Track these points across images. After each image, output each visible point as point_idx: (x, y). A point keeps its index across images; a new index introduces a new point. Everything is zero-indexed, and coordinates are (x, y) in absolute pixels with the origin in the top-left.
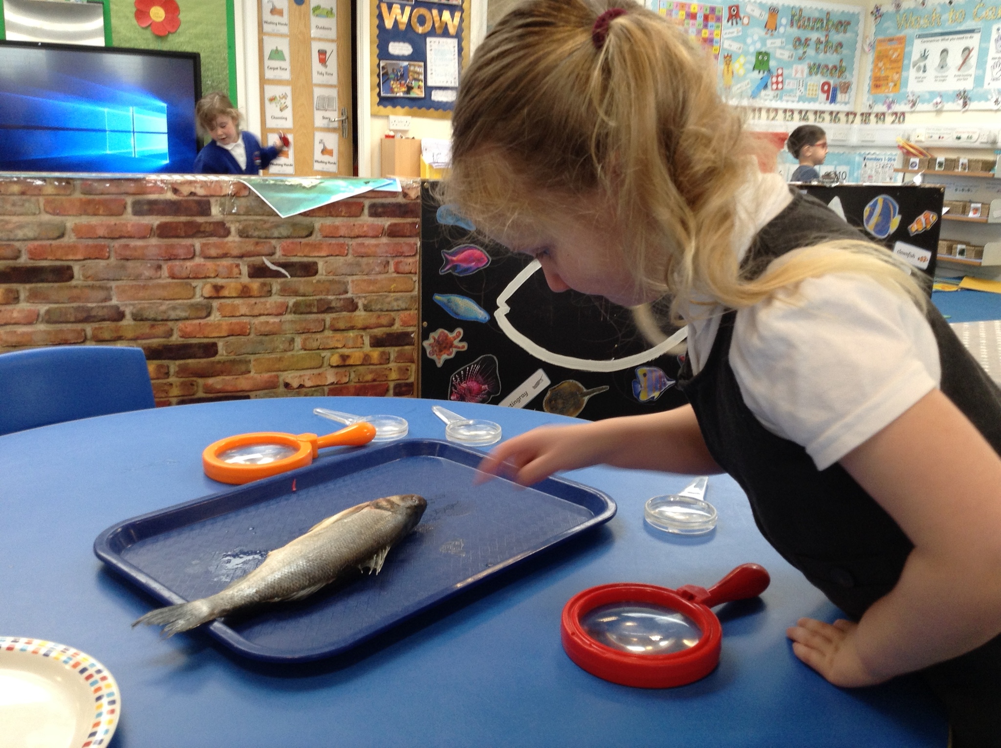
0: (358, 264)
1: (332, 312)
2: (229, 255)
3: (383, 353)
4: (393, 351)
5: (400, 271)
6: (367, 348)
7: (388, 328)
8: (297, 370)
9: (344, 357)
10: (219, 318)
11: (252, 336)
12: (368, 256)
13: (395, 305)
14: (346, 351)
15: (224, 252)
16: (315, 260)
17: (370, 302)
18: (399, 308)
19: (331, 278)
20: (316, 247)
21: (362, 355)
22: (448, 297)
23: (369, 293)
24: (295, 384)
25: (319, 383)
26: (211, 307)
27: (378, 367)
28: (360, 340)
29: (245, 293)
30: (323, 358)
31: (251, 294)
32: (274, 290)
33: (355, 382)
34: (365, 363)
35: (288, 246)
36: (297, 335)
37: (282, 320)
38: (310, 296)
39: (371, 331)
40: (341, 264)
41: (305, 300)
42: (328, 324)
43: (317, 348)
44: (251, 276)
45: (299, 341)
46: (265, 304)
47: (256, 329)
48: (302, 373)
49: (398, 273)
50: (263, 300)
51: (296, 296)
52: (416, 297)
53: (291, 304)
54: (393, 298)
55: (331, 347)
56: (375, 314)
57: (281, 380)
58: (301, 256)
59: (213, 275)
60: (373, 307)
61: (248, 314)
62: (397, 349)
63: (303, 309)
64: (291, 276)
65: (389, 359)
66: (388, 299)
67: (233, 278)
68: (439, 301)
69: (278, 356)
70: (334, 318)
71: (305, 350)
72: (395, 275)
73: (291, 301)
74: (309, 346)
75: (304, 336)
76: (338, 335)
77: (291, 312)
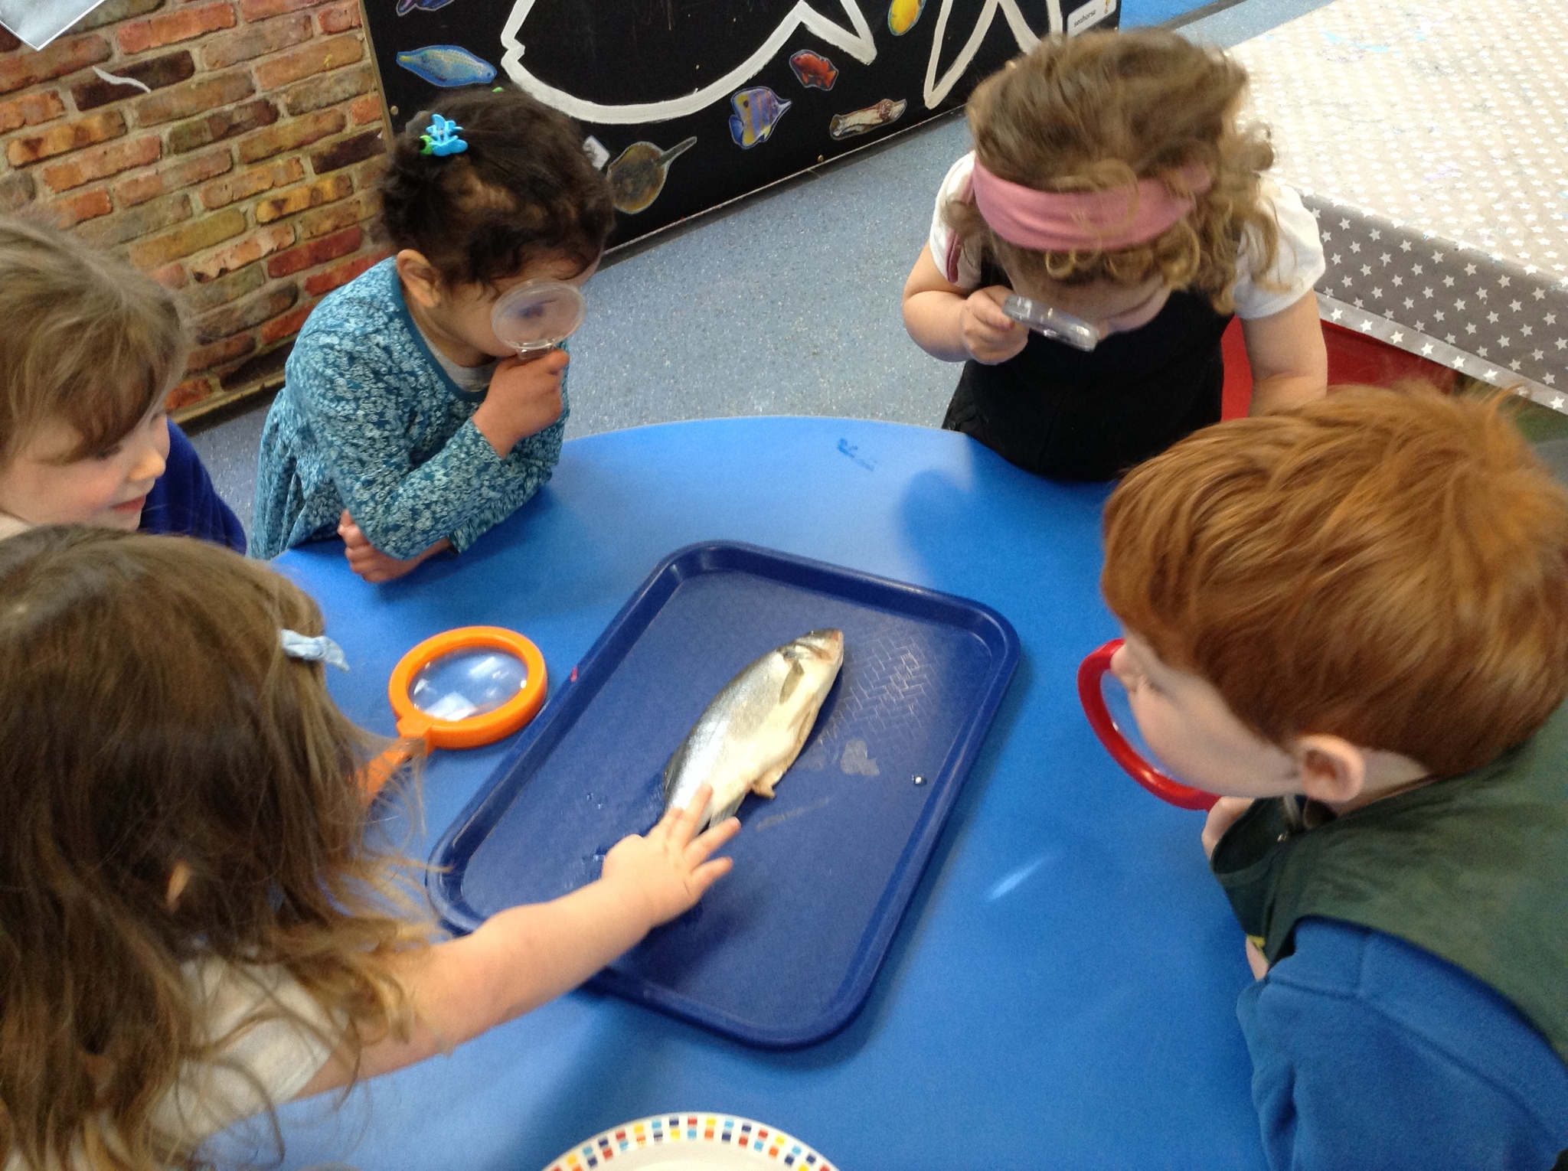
0: (260, 36)
1: (239, 133)
2: (32, 80)
3: (339, 179)
4: (354, 171)
5: (332, 30)
6: (312, 178)
7: (336, 135)
8: (208, 247)
9: (278, 204)
10: (54, 196)
11: (118, 211)
12: (272, 16)
13: (338, 91)
14: (278, 193)
15: (24, 76)
16: (184, 47)
17: (297, 96)
18: (347, 96)
19: (219, 72)
20: (179, 22)
21: (306, 192)
22: (423, 53)
23: (292, 81)
24: (212, 271)
25: (251, 258)
26: (33, 181)
27: (337, 204)
28: (296, 168)
29: (81, 140)
30: (245, 214)
31: (92, 139)
32: (130, 122)
33: (309, 239)
34: (314, 203)
35: (130, 35)
36: (190, 188)
37: (160, 170)
38: (194, 115)
39: (310, 147)
40: (230, 43)
41: (188, 125)
42: (236, 155)
43: (230, 200)
44: (83, 106)
45: (197, 198)
46: (121, 150)
47: (120, 198)
48: (217, 249)
49: (330, 33)
50: (115, 143)
51: (172, 120)
52: (369, 68)
53: (165, 138)
54: (332, 80)
55: (253, 192)
56: (310, 117)
57: (188, 271)
58: (157, 48)
59: (17, 124)
60: (304, 105)
61: (99, 175)
62: (359, 165)
63: (189, 141)
64: (152, 88)
65: (351, 186)
66: (325, 84)
67: (53, 119)
68: (410, 64)
69: (171, 232)
70: (244, 144)
71: (212, 209)
72: (326, 38)
73: (165, 132)
74: (216, 202)
75: (203, 187)
76: (259, 169)
77: (169, 152)
